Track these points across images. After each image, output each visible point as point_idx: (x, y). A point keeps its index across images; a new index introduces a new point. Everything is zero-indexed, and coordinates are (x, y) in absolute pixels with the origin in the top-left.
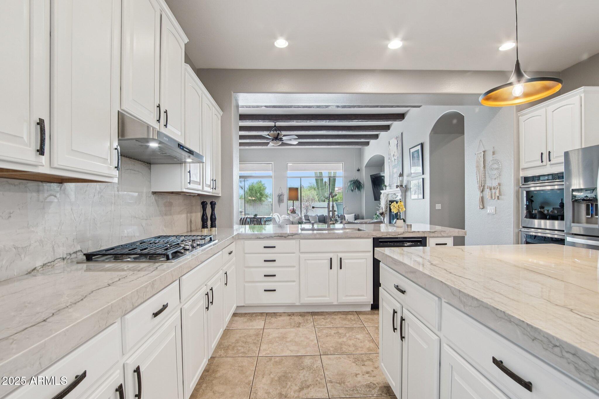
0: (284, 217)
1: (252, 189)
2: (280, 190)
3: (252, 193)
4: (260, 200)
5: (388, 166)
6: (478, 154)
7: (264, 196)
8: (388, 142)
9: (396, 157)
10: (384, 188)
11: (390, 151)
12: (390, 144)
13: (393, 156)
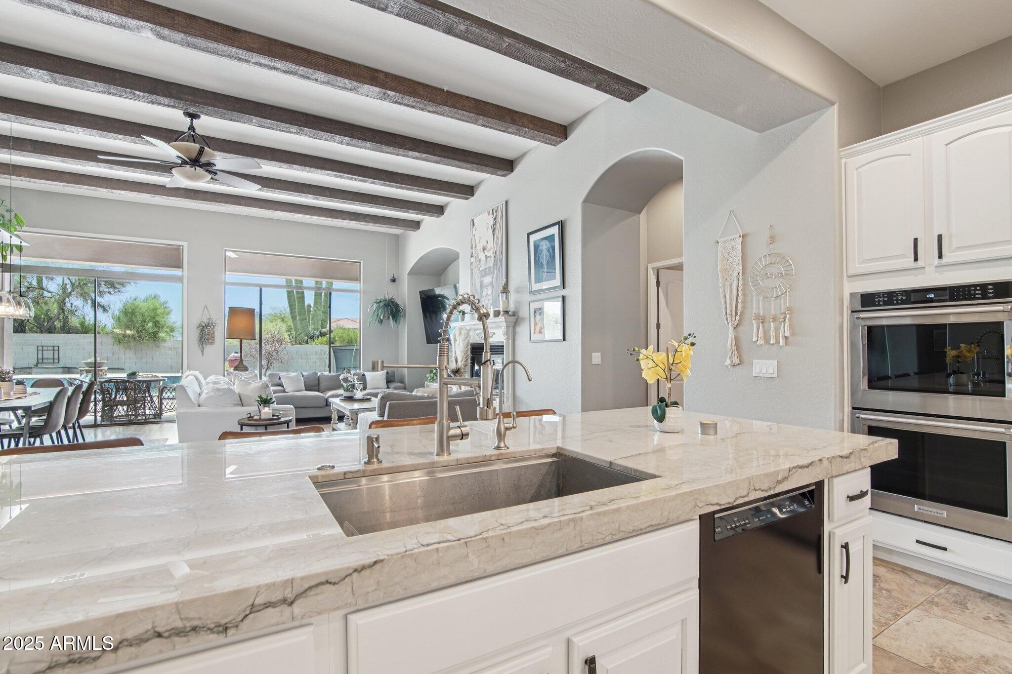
0: (216, 383)
1: (133, 313)
2: (206, 312)
3: (131, 321)
4: (154, 337)
5: (470, 271)
6: (724, 242)
7: (165, 329)
8: (469, 222)
9: (489, 251)
10: (460, 316)
11: (474, 239)
12: (474, 224)
13: (482, 250)
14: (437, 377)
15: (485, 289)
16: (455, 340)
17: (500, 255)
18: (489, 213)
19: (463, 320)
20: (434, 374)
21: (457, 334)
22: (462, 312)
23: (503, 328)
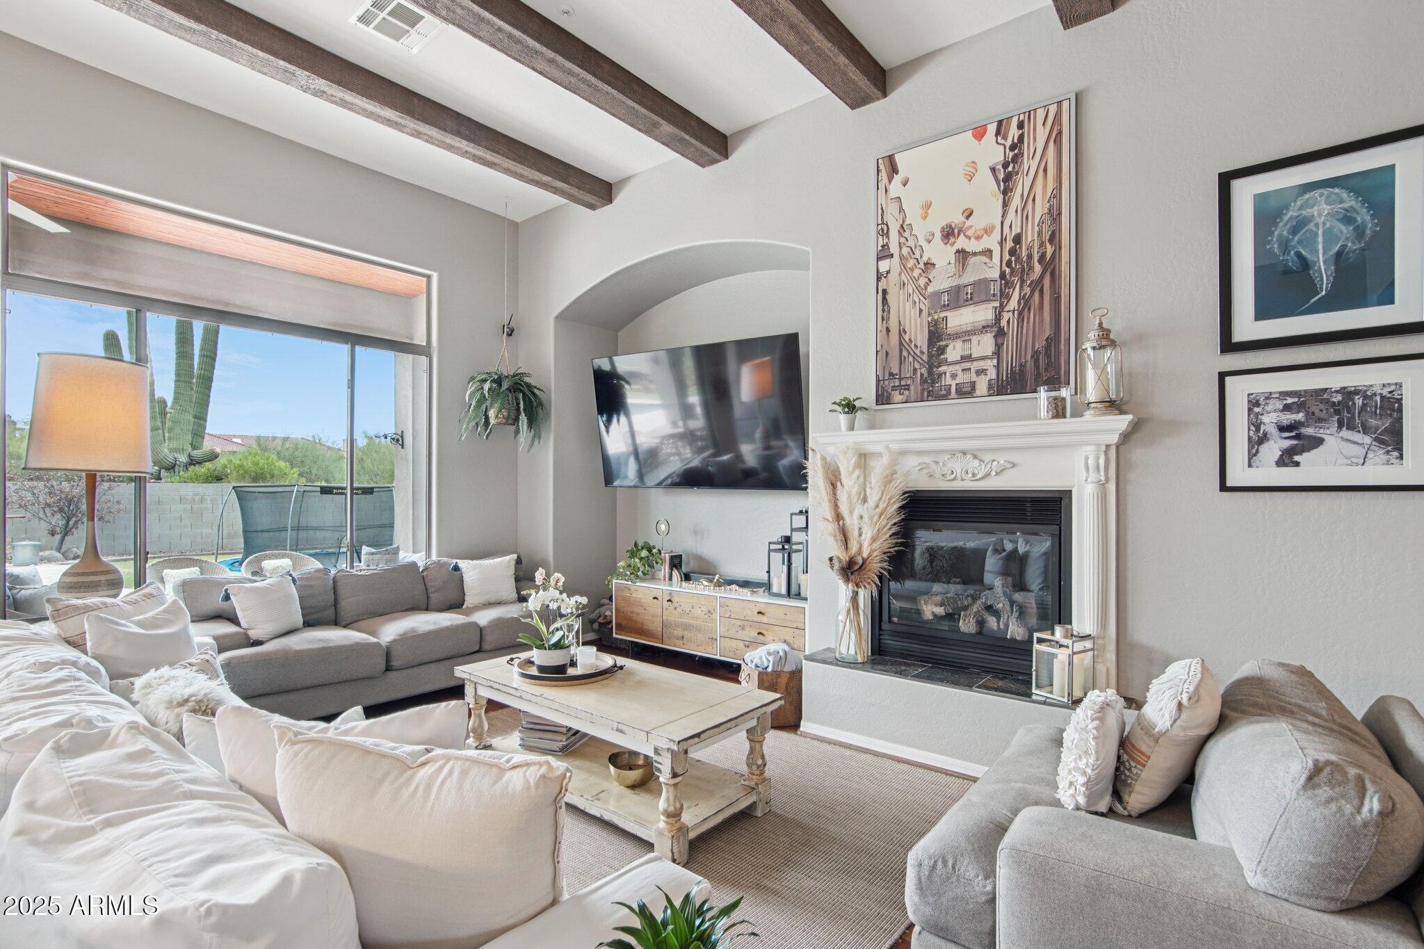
9: (978, 238)
10: (843, 419)
11: (892, 209)
12: (893, 169)
13: (938, 235)
14: (651, 566)
15: (958, 344)
16: (834, 482)
17: (1042, 245)
18: (979, 133)
19: (851, 427)
20: (641, 559)
21: (846, 466)
22: (850, 407)
23: (1090, 450)
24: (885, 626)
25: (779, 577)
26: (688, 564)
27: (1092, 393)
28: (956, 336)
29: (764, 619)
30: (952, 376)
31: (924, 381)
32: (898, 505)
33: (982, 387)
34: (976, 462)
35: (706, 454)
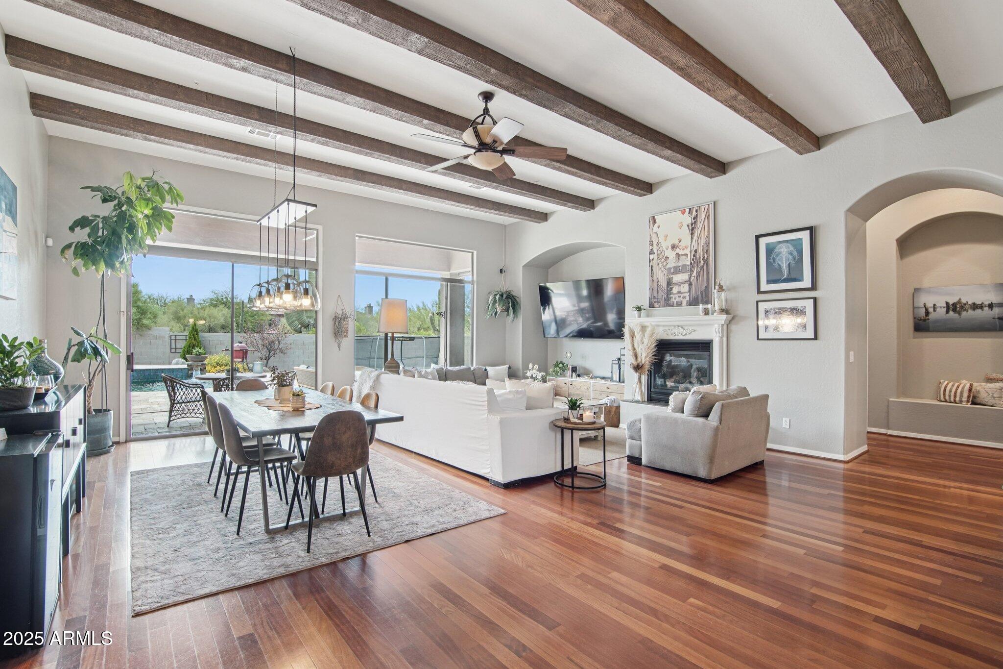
2: (340, 303)
5: (648, 268)
8: (647, 218)
9: (683, 249)
10: (636, 313)
11: (654, 236)
12: (655, 222)
13: (670, 247)
14: (564, 371)
15: (677, 287)
16: (633, 336)
17: (704, 254)
18: (683, 212)
19: (640, 316)
20: (559, 368)
21: (637, 330)
22: (639, 309)
23: (716, 326)
24: (653, 390)
25: (616, 375)
26: (579, 371)
27: (717, 307)
28: (676, 284)
29: (609, 391)
30: (674, 299)
31: (665, 300)
32: (655, 344)
33: (684, 303)
34: (682, 330)
35: (589, 322)
